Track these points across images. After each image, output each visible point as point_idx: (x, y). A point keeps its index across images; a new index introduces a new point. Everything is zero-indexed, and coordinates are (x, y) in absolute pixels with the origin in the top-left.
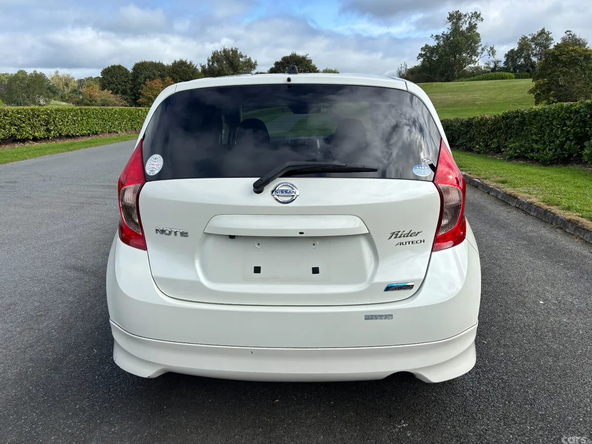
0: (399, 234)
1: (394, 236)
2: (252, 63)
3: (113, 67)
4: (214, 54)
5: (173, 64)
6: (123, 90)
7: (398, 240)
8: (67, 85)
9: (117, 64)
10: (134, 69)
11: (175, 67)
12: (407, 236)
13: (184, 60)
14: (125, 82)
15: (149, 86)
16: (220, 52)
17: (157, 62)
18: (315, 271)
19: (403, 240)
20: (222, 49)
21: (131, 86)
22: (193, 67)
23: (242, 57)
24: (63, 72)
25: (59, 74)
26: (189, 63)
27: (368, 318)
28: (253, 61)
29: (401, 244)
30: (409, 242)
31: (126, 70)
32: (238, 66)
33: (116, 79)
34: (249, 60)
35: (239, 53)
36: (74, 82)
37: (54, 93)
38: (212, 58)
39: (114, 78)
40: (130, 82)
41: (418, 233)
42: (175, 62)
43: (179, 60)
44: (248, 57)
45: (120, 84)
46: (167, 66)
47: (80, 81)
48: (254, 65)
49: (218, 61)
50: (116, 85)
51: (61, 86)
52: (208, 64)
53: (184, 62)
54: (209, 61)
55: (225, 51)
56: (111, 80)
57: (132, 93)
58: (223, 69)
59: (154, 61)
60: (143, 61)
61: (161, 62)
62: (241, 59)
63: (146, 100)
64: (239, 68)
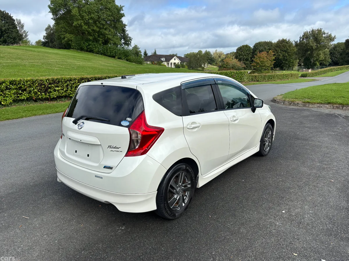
0: (111, 147)
1: (109, 147)
2: (332, 37)
3: (243, 46)
4: (305, 33)
5: (277, 42)
6: (247, 58)
7: (111, 149)
8: (220, 57)
9: (245, 44)
10: (254, 46)
11: (278, 43)
12: (114, 148)
13: (285, 39)
14: (248, 54)
15: (259, 56)
16: (309, 32)
17: (269, 41)
18: (88, 155)
19: (113, 149)
20: (311, 30)
21: (251, 56)
22: (290, 42)
23: (324, 34)
24: (220, 50)
25: (217, 51)
26: (288, 40)
27: (96, 176)
28: (333, 36)
29: (112, 151)
30: (115, 151)
31: (250, 47)
32: (321, 40)
33: (244, 53)
34: (330, 35)
35: (322, 31)
36: (224, 55)
37: (213, 61)
38: (303, 36)
39: (242, 53)
40: (251, 54)
41: (119, 148)
42: (279, 40)
43: (281, 39)
44: (329, 34)
45: (245, 55)
46: (274, 43)
47: (227, 54)
48: (333, 38)
49: (307, 38)
50: (243, 56)
51: (217, 57)
52: (300, 40)
53: (284, 40)
54: (300, 38)
55: (313, 31)
56: (241, 53)
57: (251, 60)
58: (309, 43)
59: (267, 41)
60: (260, 41)
61: (271, 41)
62: (323, 35)
63: (255, 64)
64: (321, 42)
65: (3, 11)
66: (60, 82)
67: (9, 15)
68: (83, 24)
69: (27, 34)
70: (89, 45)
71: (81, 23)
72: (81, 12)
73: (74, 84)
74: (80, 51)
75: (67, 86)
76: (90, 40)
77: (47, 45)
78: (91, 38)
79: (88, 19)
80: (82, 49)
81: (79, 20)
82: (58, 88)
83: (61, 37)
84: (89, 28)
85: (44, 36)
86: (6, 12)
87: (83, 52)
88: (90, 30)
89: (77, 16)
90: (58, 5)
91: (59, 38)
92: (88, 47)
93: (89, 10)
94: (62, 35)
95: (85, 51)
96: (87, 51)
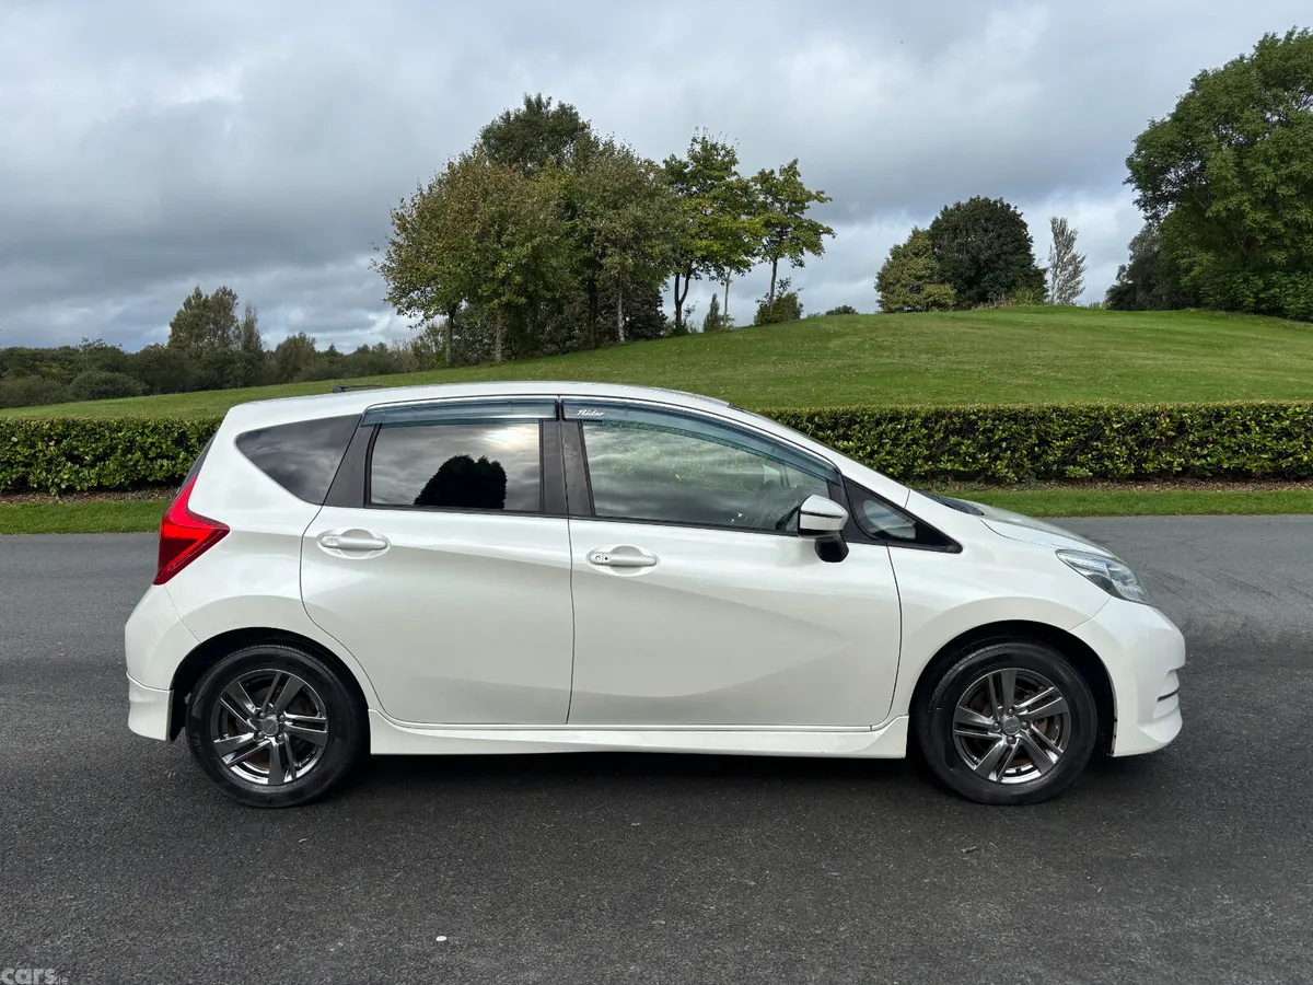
65: (995, 202)
66: (856, 423)
67: (1012, 209)
68: (1247, 207)
69: (1082, 265)
70: (1268, 286)
71: (1241, 203)
72: (1247, 162)
73: (905, 430)
74: (1224, 313)
75: (880, 436)
76: (1273, 267)
77: (1128, 298)
78: (1279, 257)
79: (1276, 184)
80: (1233, 306)
81: (1233, 193)
82: (846, 443)
83: (1178, 268)
84: (1275, 216)
85: (1123, 268)
86: (1002, 204)
87: (1238, 315)
88: (1277, 225)
89: (1226, 179)
90: (1160, 150)
91: (1174, 271)
92: (1262, 295)
93: (1284, 147)
94: (1184, 257)
95: (1247, 312)
96: (1257, 311)
